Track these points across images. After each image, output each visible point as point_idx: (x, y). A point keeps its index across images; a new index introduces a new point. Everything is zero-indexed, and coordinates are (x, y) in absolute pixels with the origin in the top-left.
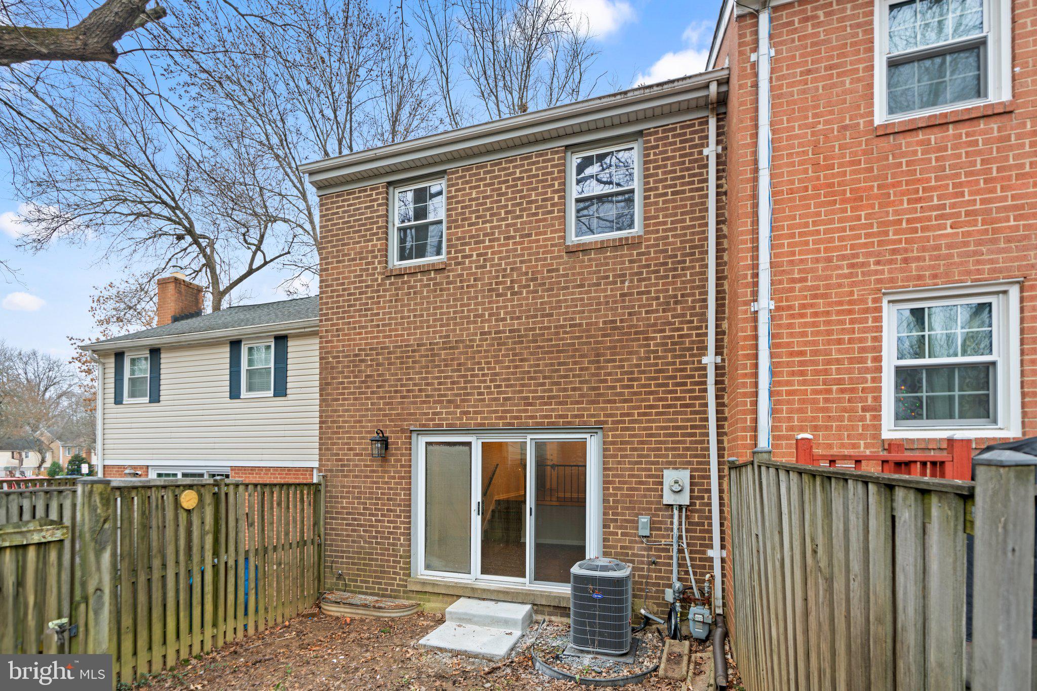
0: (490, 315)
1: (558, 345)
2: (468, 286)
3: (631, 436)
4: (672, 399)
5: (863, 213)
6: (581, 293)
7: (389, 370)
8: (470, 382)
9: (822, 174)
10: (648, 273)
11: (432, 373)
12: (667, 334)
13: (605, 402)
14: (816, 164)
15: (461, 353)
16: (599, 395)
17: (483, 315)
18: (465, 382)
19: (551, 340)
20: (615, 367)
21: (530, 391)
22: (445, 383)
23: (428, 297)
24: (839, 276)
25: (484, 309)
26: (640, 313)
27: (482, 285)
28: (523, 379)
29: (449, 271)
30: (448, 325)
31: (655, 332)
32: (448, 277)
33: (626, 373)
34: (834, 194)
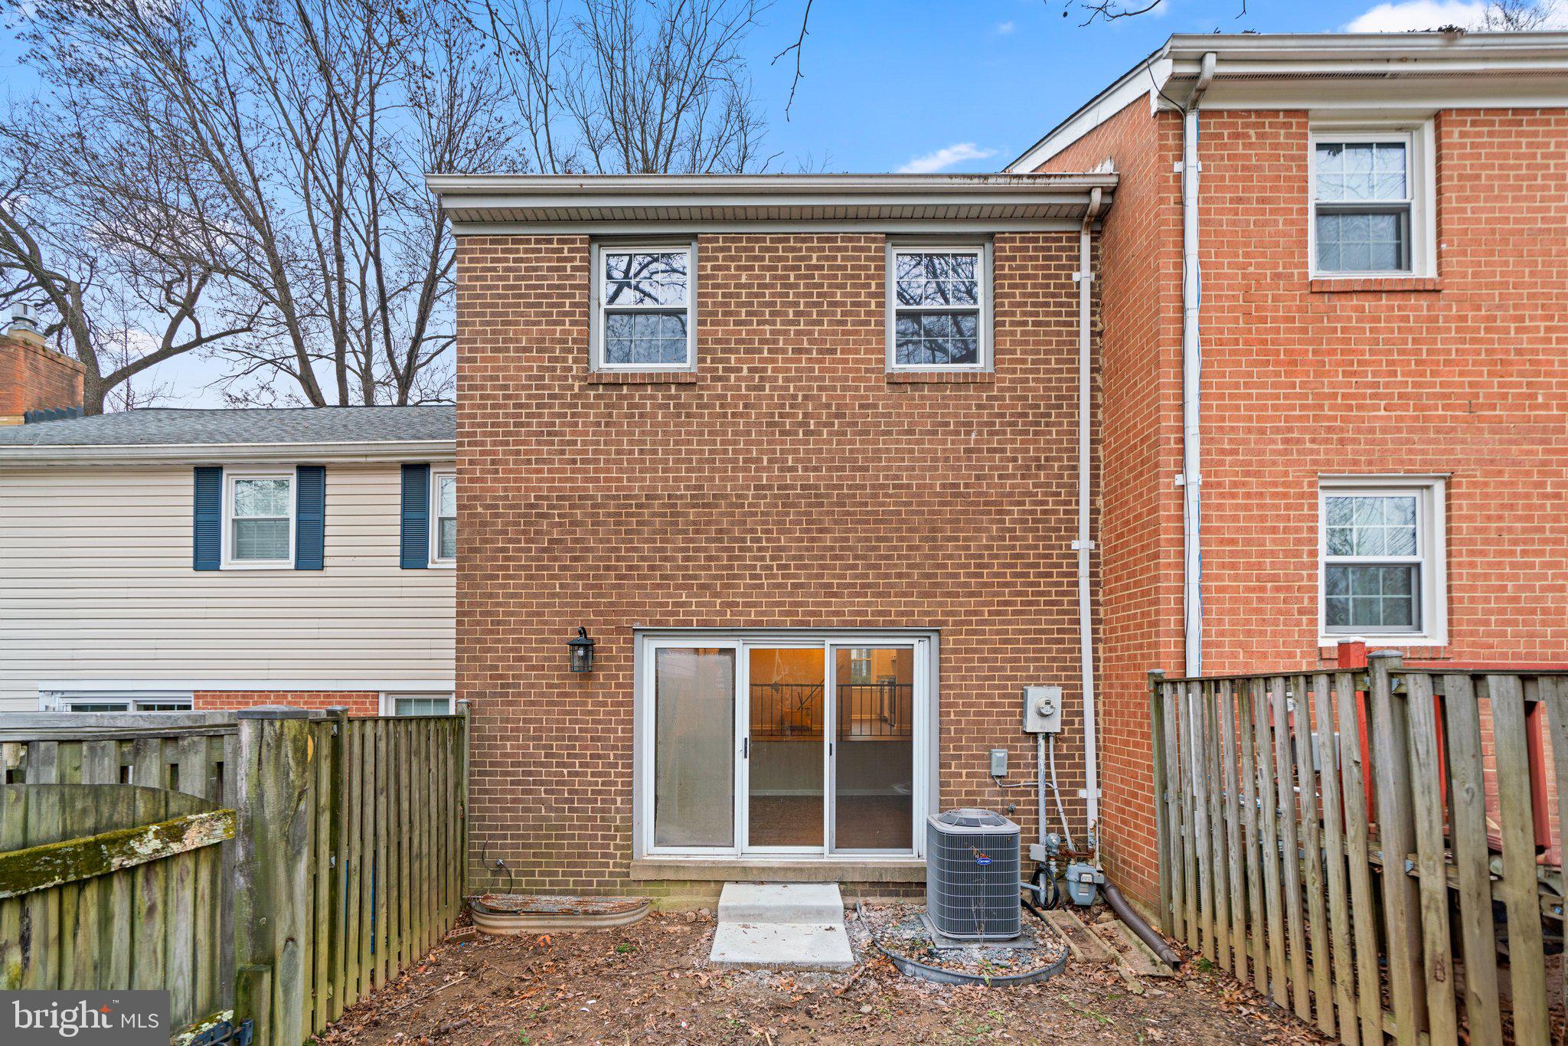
0: (770, 461)
1: (876, 513)
2: (734, 415)
3: (979, 642)
4: (1034, 594)
5: (1298, 380)
6: (909, 442)
7: (595, 532)
8: (738, 558)
9: (1254, 327)
10: (1002, 424)
11: (673, 542)
12: (1027, 507)
13: (944, 595)
14: (1247, 314)
15: (722, 514)
16: (936, 585)
17: (759, 460)
18: (730, 558)
19: (866, 504)
20: (957, 548)
21: (834, 576)
22: (696, 559)
23: (666, 424)
24: (1274, 452)
25: (761, 452)
26: (991, 477)
27: (758, 416)
28: (823, 557)
29: (702, 388)
30: (701, 470)
31: (1011, 504)
32: (701, 397)
33: (973, 556)
34: (1266, 353)
